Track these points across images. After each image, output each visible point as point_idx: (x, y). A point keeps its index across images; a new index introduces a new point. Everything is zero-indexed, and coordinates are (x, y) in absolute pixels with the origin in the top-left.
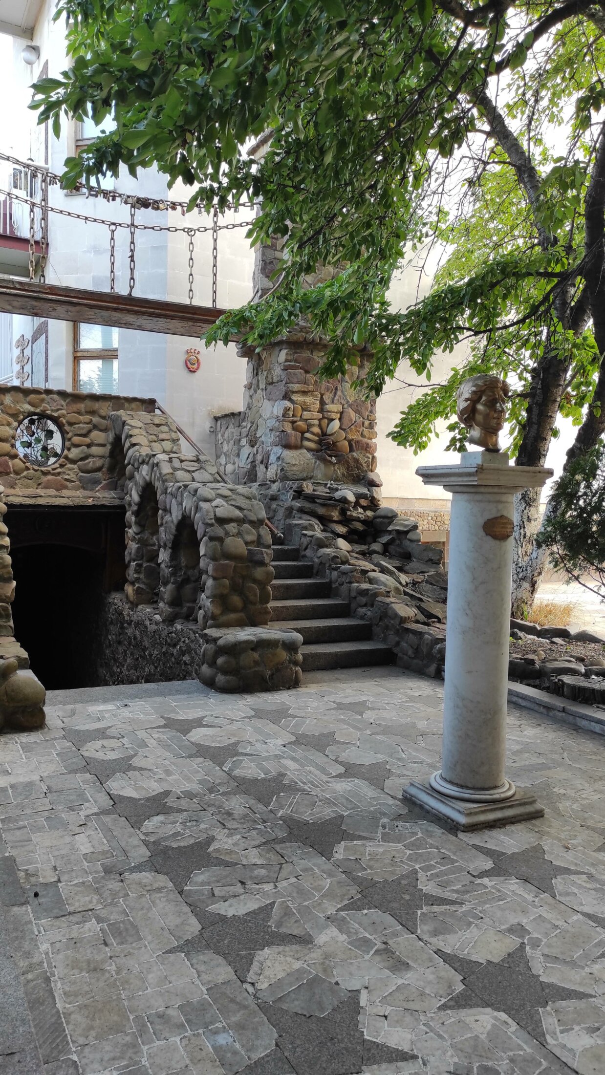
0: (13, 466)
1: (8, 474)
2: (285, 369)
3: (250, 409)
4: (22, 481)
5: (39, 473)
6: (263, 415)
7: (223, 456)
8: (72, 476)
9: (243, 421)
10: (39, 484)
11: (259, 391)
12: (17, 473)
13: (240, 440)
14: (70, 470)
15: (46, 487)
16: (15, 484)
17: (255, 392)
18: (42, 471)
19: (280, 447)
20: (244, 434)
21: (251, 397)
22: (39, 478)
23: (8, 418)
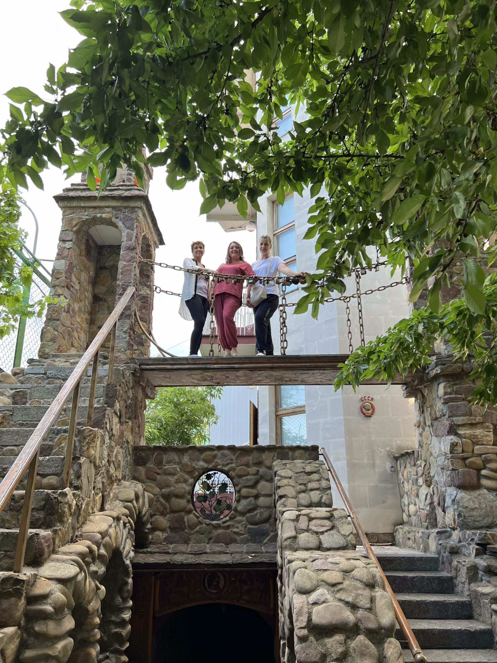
0: (188, 521)
1: (183, 529)
2: (446, 402)
3: (422, 447)
4: (194, 536)
5: (210, 527)
6: (433, 452)
7: (405, 495)
8: (241, 529)
9: (417, 459)
10: (210, 539)
11: (427, 428)
12: (191, 528)
13: (417, 480)
14: (238, 522)
15: (215, 542)
16: (189, 540)
17: (424, 429)
18: (214, 525)
19: (453, 488)
20: (420, 473)
21: (421, 435)
22: (210, 532)
23: (185, 475)
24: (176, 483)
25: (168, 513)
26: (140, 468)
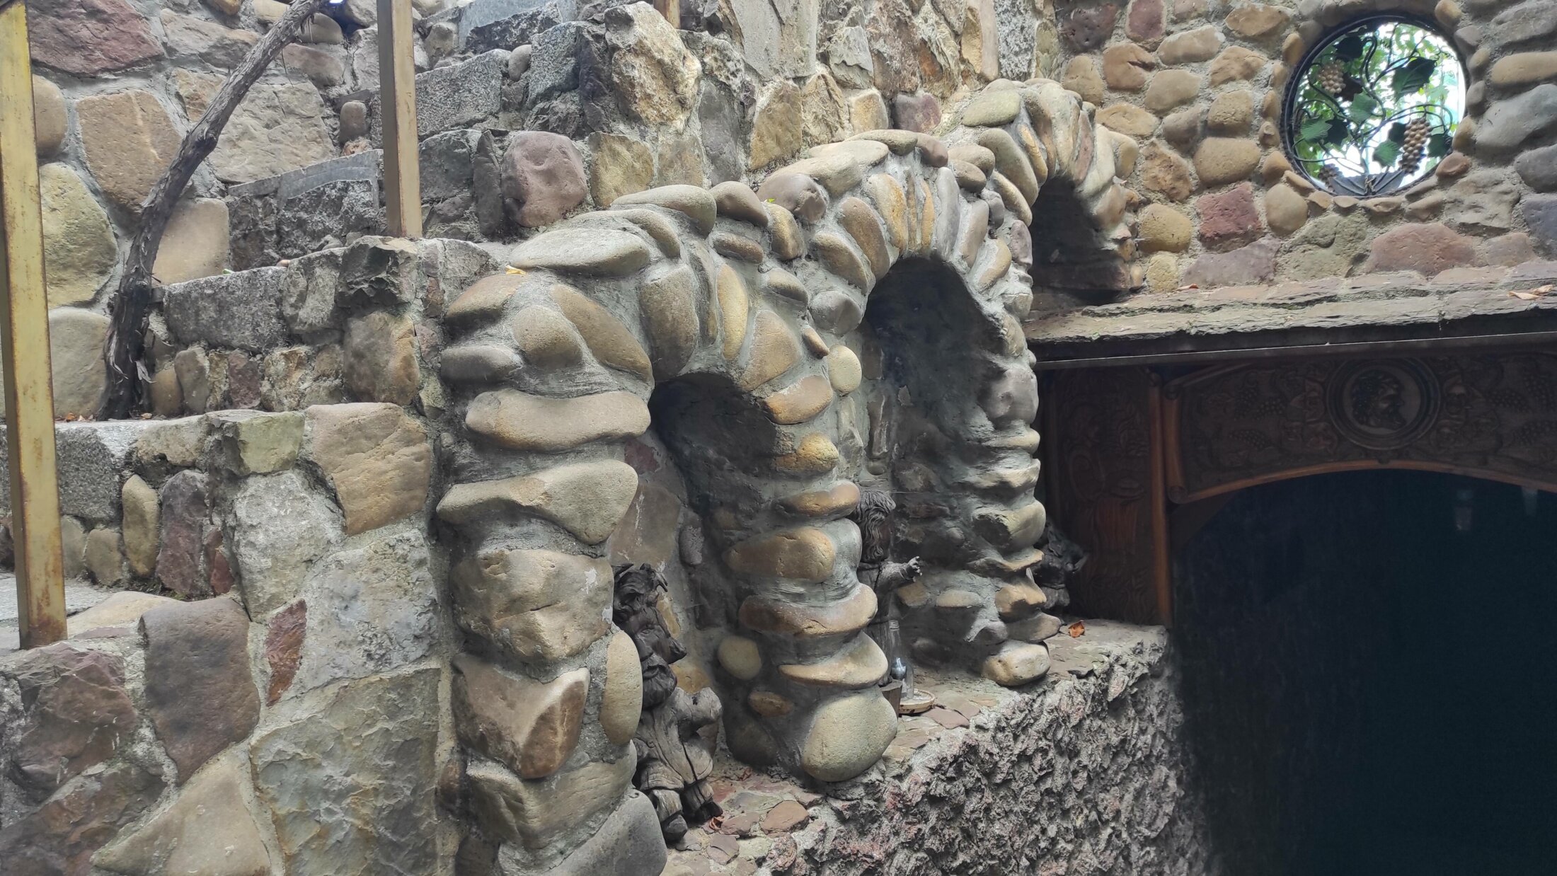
0: (1269, 208)
1: (1249, 237)
4: (1296, 254)
5: (1357, 217)
8: (1492, 210)
10: (1360, 259)
12: (1280, 230)
14: (1480, 188)
15: (1384, 266)
16: (1276, 268)
18: (1368, 211)
22: (1357, 237)
23: (1248, 51)
24: (1214, 84)
25: (1192, 193)
26: (1084, 59)
